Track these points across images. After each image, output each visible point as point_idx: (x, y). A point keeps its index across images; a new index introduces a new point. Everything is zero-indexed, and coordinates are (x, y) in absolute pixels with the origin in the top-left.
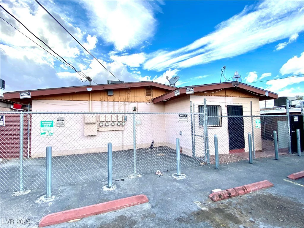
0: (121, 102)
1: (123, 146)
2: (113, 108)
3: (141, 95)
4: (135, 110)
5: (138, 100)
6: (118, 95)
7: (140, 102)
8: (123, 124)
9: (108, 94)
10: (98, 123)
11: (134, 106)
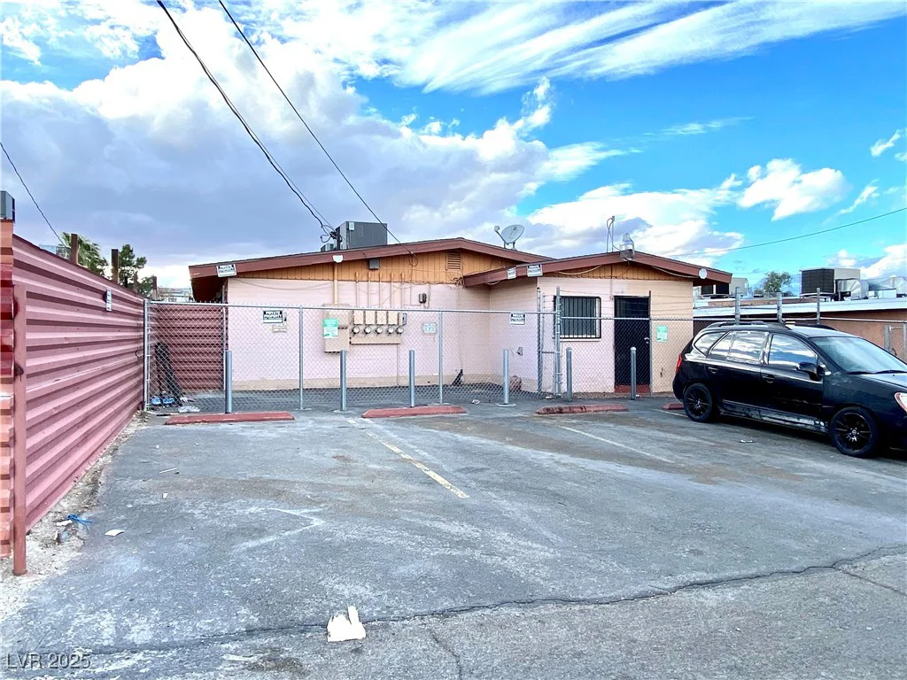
0: (395, 284)
1: (398, 377)
2: (377, 297)
3: (439, 269)
4: (424, 301)
5: (432, 280)
6: (390, 268)
7: (435, 283)
8: (400, 331)
9: (368, 265)
10: (350, 327)
11: (422, 293)
